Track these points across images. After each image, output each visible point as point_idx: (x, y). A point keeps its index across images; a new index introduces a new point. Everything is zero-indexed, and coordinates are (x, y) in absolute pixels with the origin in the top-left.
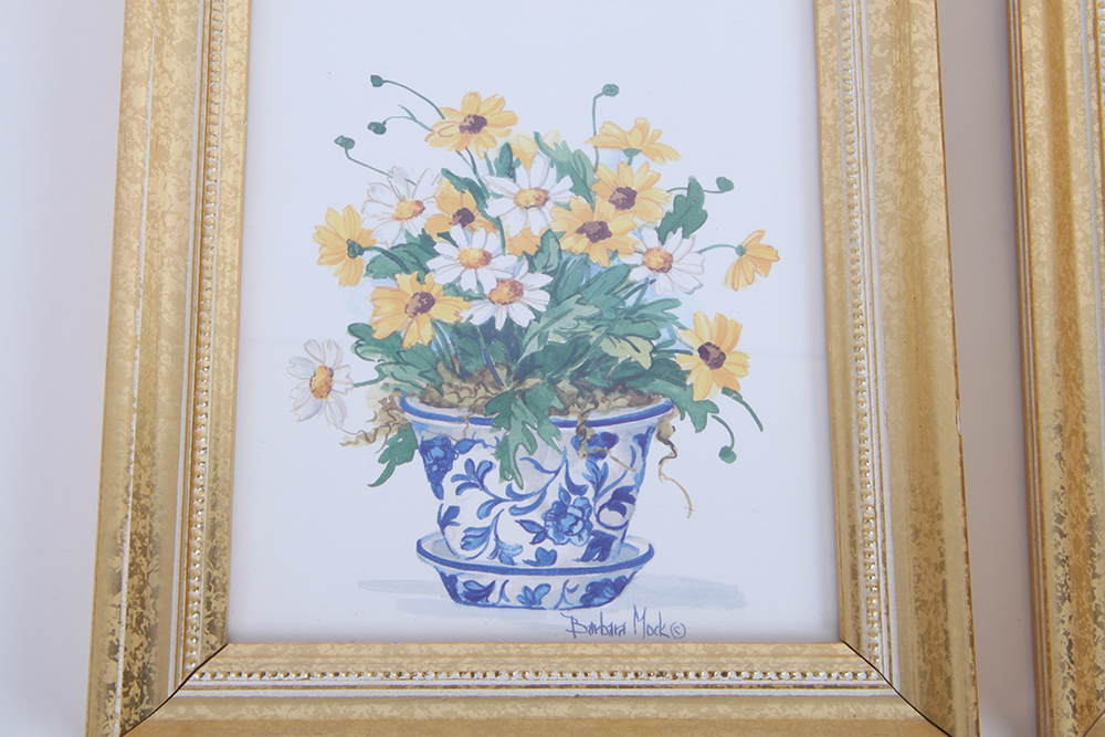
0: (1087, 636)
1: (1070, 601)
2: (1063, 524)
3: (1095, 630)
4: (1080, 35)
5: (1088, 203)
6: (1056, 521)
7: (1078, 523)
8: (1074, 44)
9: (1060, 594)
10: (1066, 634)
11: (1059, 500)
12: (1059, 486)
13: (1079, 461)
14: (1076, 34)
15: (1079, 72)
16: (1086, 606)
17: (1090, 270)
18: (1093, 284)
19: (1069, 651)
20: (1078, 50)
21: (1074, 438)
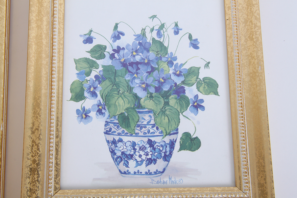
0: (35, 188)
1: (29, 178)
2: (29, 156)
3: (39, 186)
4: (49, 16)
5: (48, 63)
6: (26, 155)
7: (35, 155)
8: (48, 18)
9: (26, 176)
10: (27, 188)
11: (28, 149)
12: (28, 145)
13: (38, 137)
14: (48, 15)
15: (48, 26)
16: (36, 179)
17: (47, 83)
18: (48, 86)
19: (27, 193)
20: (49, 20)
21: (36, 131)
